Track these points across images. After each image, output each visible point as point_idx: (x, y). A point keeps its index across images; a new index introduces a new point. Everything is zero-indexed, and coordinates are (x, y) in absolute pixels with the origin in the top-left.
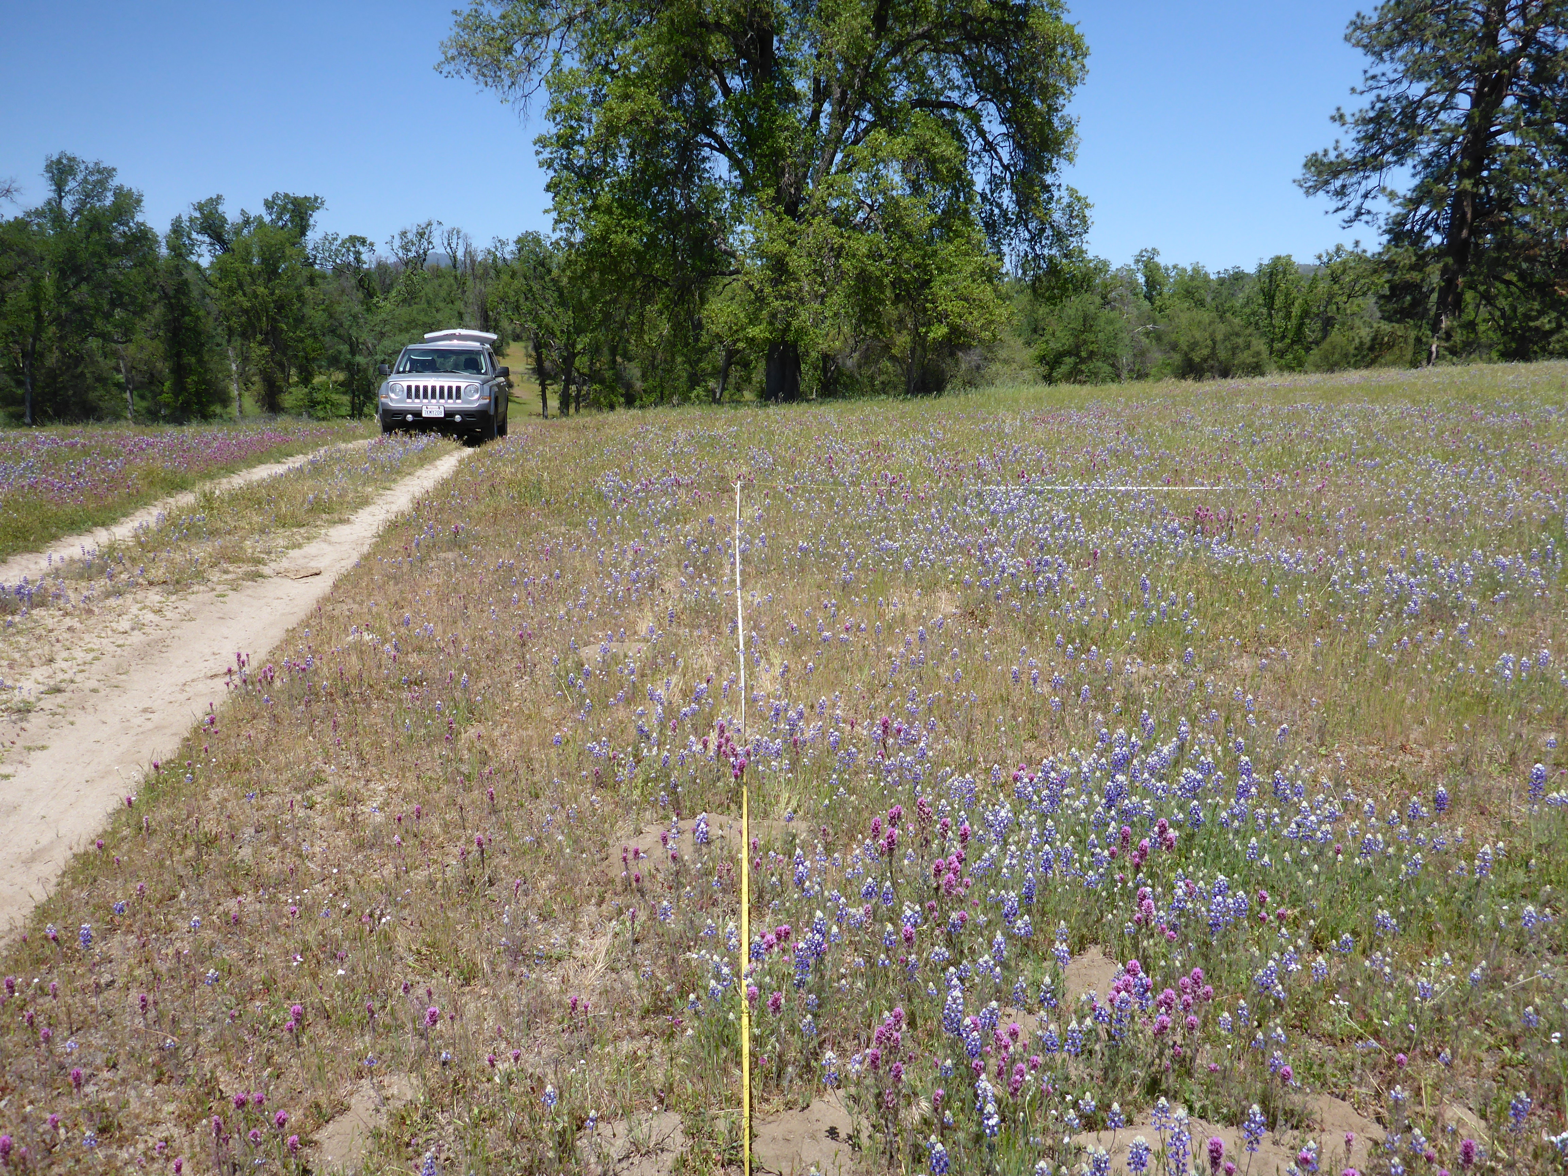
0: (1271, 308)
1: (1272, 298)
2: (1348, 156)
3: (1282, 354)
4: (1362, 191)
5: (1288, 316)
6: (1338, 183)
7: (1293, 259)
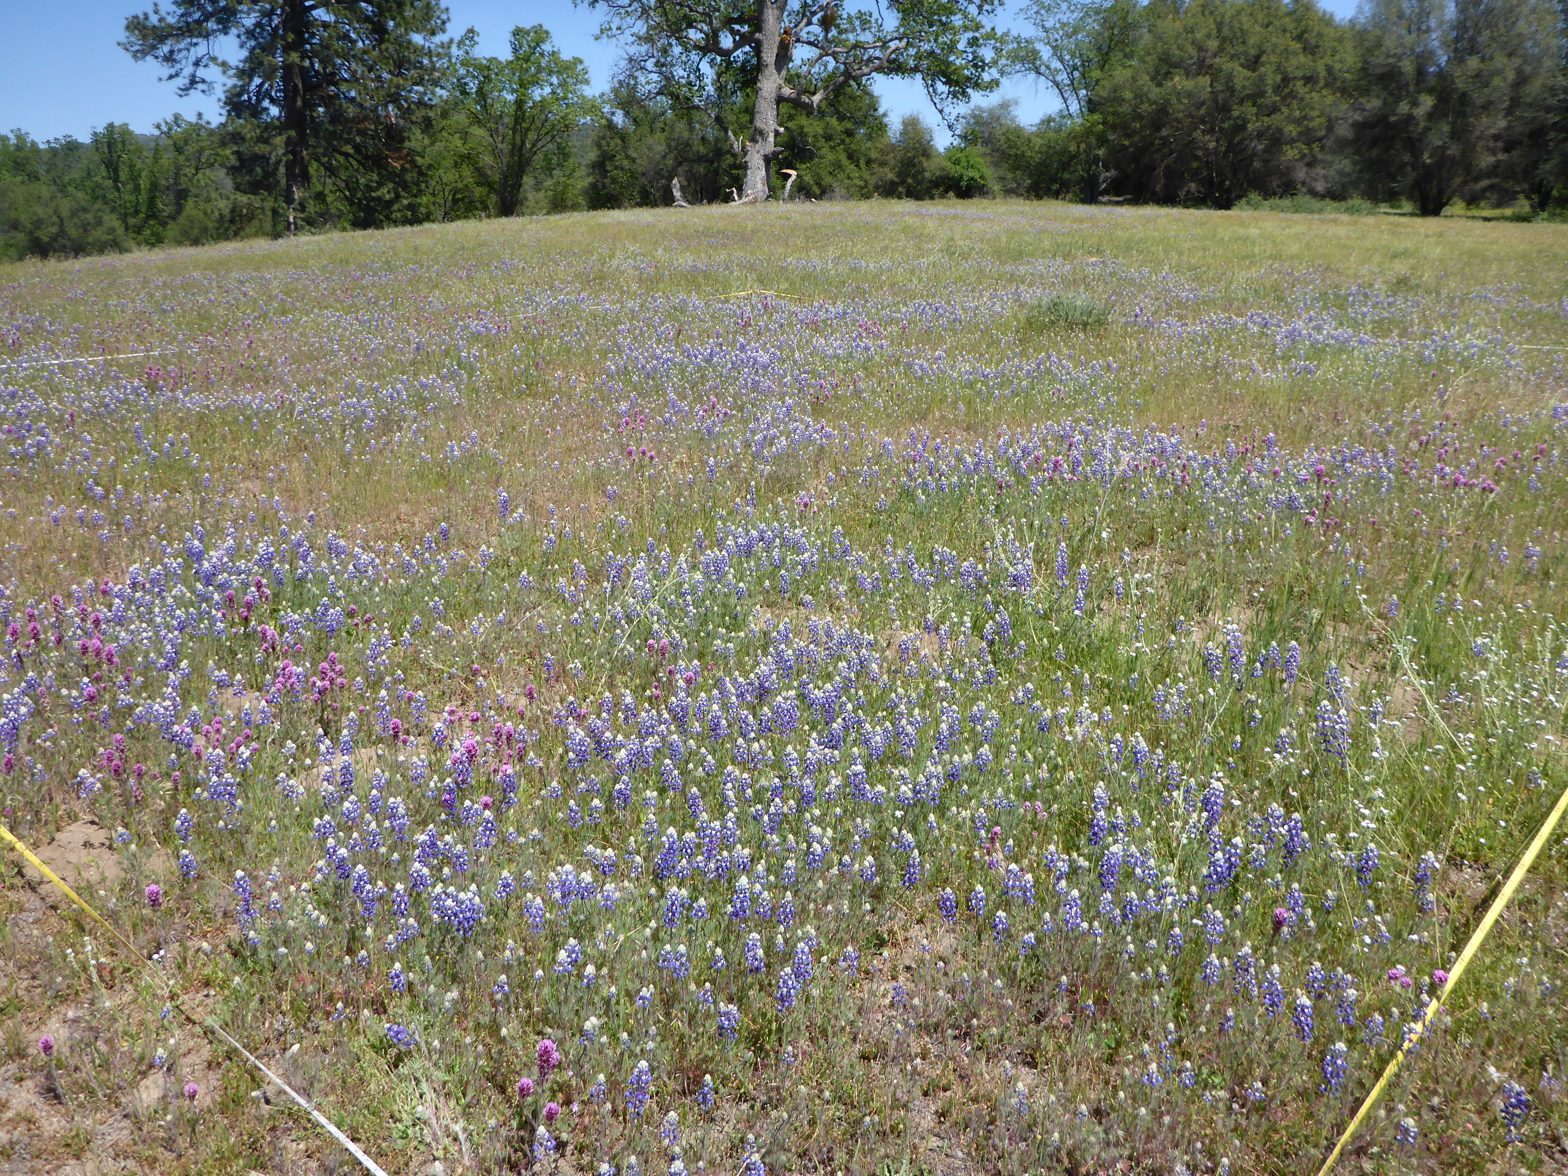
0: (116, 180)
1: (116, 170)
2: (171, 20)
3: (138, 230)
4: (192, 59)
5: (137, 188)
6: (166, 49)
7: (131, 128)
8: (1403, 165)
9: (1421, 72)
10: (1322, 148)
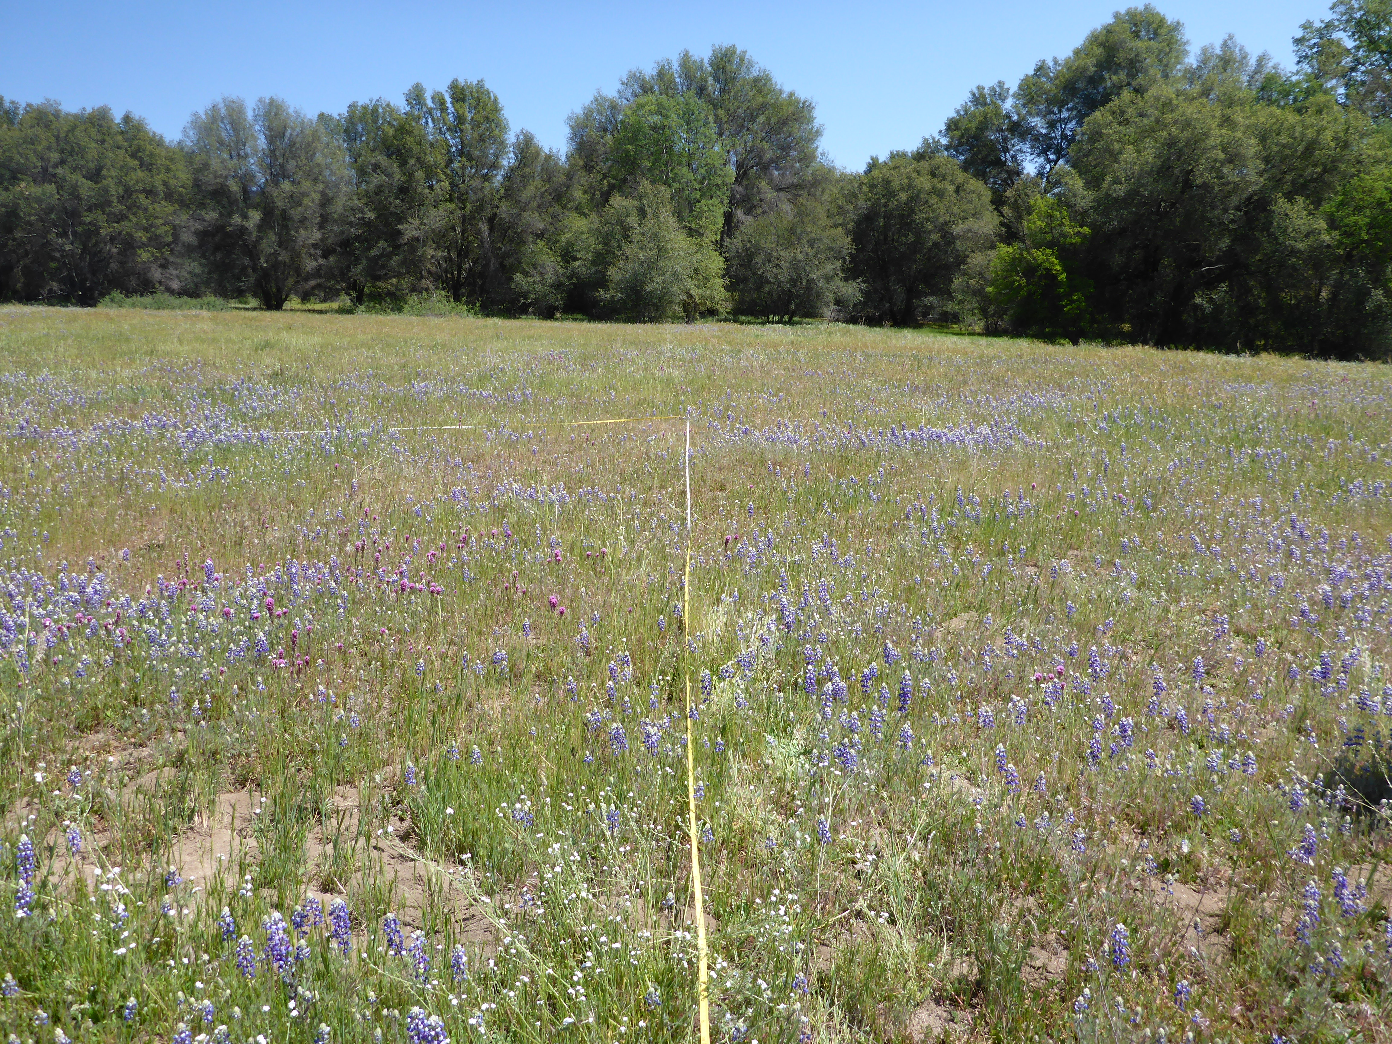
8: (244, 268)
9: (245, 191)
10: (172, 251)
